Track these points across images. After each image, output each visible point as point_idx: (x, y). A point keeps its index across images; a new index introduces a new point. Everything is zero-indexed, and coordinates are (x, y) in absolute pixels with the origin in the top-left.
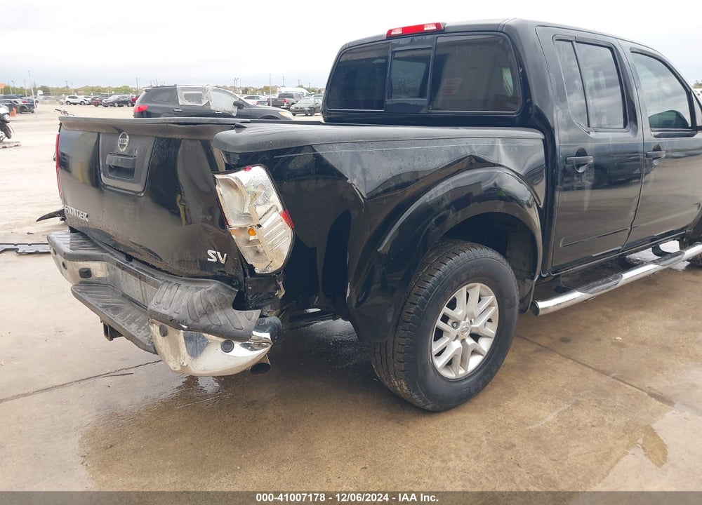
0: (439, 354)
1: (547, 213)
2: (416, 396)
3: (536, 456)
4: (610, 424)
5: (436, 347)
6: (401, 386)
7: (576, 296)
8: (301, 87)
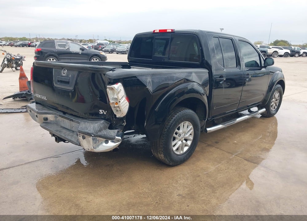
0: (174, 146)
1: (209, 98)
2: (166, 160)
3: (207, 179)
4: (231, 169)
5: (173, 143)
6: (161, 156)
7: (220, 126)
8: (106, 40)
